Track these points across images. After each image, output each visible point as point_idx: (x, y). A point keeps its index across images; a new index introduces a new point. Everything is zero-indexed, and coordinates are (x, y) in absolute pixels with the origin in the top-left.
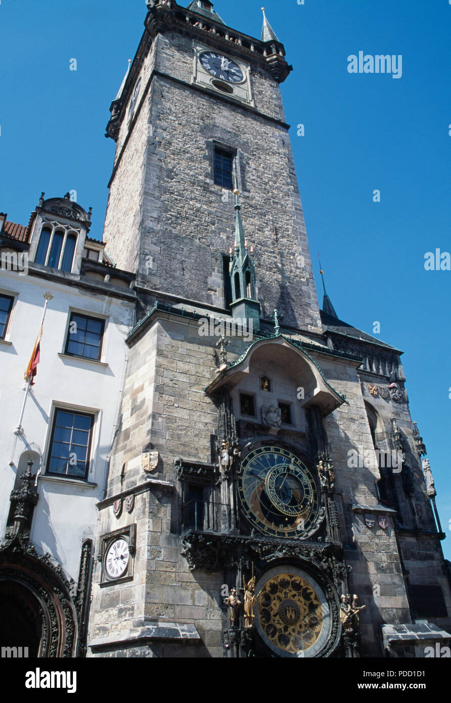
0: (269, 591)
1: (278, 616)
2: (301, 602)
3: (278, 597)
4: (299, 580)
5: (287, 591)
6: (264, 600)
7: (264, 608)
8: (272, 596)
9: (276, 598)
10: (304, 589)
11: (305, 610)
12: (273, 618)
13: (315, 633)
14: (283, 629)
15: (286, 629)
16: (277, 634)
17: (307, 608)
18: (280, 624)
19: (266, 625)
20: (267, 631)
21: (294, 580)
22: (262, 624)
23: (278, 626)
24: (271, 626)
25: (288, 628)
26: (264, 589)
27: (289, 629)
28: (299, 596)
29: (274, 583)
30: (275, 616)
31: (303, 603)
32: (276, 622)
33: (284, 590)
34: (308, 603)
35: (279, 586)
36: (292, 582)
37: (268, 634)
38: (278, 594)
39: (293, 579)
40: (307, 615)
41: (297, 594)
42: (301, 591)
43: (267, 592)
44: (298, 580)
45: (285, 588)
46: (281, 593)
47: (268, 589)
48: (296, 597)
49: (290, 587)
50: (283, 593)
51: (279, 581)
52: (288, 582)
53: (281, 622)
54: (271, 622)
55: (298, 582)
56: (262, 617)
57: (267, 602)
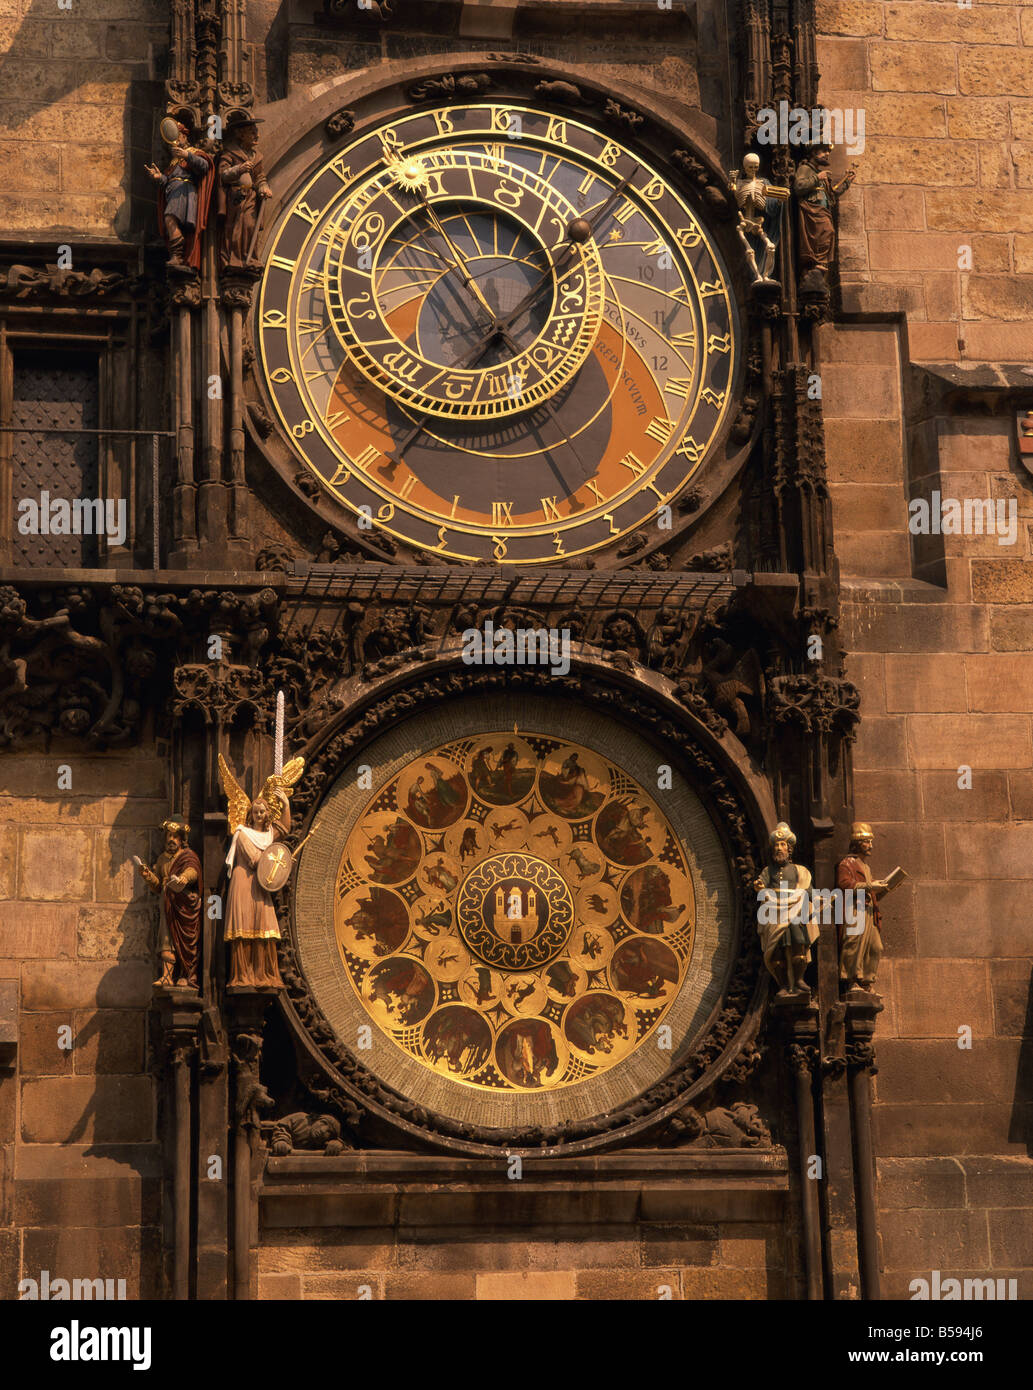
0: (378, 951)
1: (495, 977)
2: (508, 828)
3: (428, 922)
4: (427, 774)
5: (431, 861)
6: (396, 1001)
7: (423, 1023)
8: (407, 952)
9: (426, 936)
10: (472, 776)
11: (552, 831)
12: (488, 1005)
13: (662, 858)
14: (557, 996)
15: (563, 980)
16: (557, 1034)
17: (551, 819)
18: (530, 990)
19: (492, 1060)
20: (518, 1078)
21: (412, 797)
22: (477, 1080)
23: (529, 1010)
24: (508, 1040)
25: (564, 966)
26: (358, 966)
27: (574, 969)
28: (481, 821)
29: (362, 902)
30: (483, 994)
31: (522, 819)
32: (509, 1004)
33: (420, 874)
34: (534, 798)
35: (390, 888)
36: (411, 811)
37: (532, 1080)
38: (414, 913)
39: (403, 802)
40: (576, 839)
41: (472, 824)
42: (471, 792)
43: (375, 960)
44: (421, 780)
45: (415, 864)
46: (420, 894)
47: (365, 949)
48: (479, 839)
49: (427, 836)
50: (424, 886)
51: (364, 869)
52: (401, 837)
53: (523, 980)
54: (497, 1025)
55: (429, 785)
56: (454, 1058)
57: (412, 990)
